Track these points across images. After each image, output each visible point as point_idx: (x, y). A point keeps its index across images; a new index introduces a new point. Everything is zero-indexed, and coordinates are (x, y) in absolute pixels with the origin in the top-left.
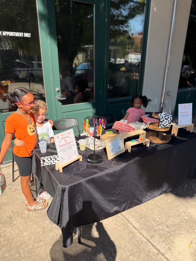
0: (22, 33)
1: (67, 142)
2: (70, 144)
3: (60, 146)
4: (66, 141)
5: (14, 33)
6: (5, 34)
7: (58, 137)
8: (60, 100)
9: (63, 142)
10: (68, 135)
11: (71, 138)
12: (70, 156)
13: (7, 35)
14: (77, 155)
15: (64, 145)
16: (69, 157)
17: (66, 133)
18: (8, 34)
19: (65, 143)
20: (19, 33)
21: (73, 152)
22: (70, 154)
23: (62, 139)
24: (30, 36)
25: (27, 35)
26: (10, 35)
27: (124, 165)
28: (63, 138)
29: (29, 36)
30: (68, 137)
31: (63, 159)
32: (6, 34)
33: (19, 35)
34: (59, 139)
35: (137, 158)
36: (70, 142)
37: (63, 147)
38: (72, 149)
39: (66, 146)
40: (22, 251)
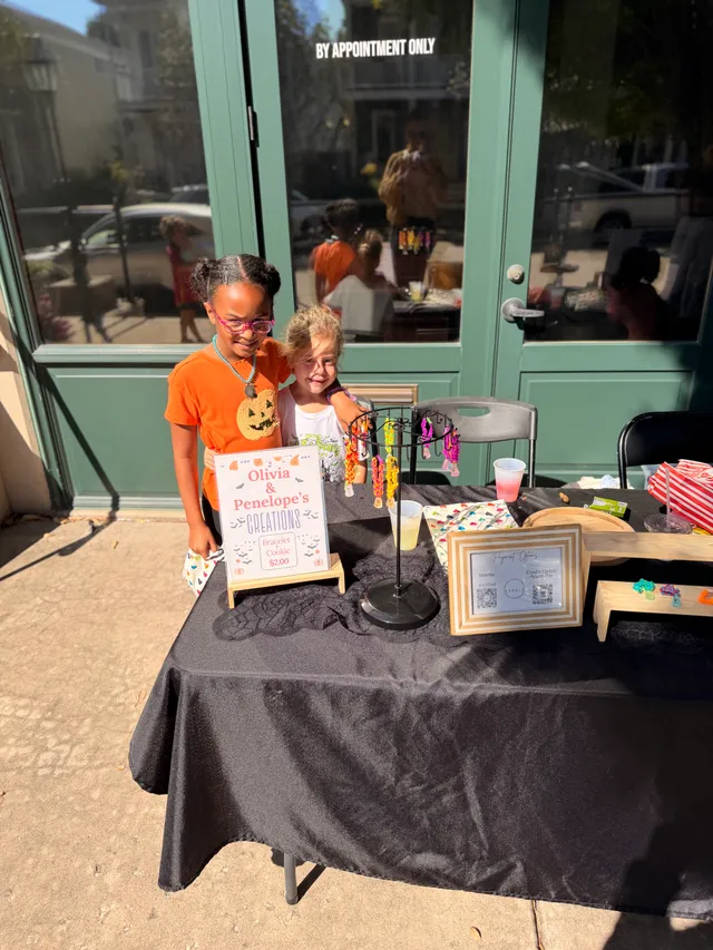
0: (403, 41)
1: (275, 496)
2: (291, 507)
3: (237, 504)
4: (270, 489)
5: (373, 43)
6: (342, 50)
7: (234, 466)
8: (517, 320)
9: (257, 491)
10: (286, 466)
11: (299, 481)
12: (284, 557)
13: (348, 55)
14: (318, 562)
15: (262, 504)
16: (278, 557)
17: (278, 459)
18: (351, 53)
19: (266, 496)
20: (389, 41)
21: (299, 543)
22: (283, 546)
23: (254, 476)
24: (431, 51)
25: (421, 46)
26: (356, 55)
27: (499, 692)
28: (260, 475)
29: (428, 48)
30: (287, 474)
31: (245, 559)
32: (344, 53)
33: (391, 51)
34: (241, 475)
35: (605, 687)
36: (293, 500)
37: (252, 511)
38: (295, 530)
39: (270, 509)
40: (131, 810)
